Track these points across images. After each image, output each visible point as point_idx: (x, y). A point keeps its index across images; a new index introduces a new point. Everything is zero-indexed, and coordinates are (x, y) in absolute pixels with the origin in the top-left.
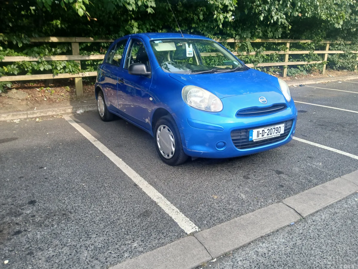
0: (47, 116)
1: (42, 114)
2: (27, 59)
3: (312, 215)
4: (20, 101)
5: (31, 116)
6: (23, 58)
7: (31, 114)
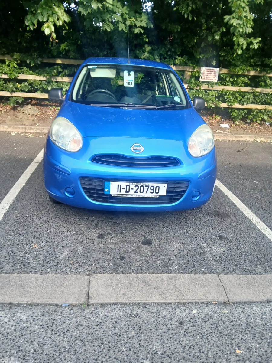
0: (42, 133)
1: (38, 131)
2: (38, 78)
3: (103, 305)
4: (30, 116)
5: (28, 131)
6: (35, 77)
7: (28, 129)
